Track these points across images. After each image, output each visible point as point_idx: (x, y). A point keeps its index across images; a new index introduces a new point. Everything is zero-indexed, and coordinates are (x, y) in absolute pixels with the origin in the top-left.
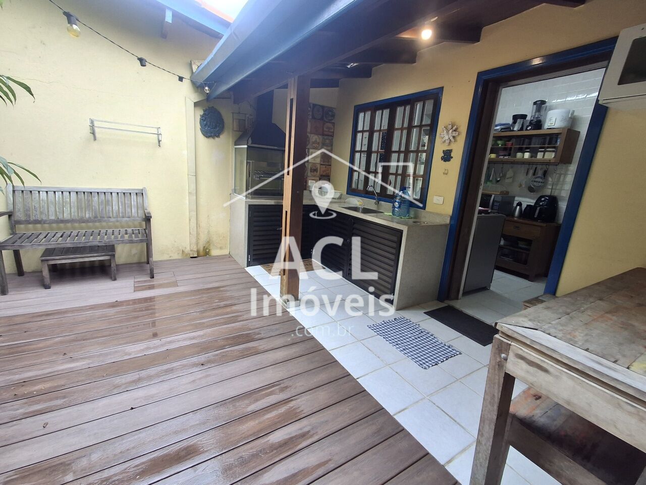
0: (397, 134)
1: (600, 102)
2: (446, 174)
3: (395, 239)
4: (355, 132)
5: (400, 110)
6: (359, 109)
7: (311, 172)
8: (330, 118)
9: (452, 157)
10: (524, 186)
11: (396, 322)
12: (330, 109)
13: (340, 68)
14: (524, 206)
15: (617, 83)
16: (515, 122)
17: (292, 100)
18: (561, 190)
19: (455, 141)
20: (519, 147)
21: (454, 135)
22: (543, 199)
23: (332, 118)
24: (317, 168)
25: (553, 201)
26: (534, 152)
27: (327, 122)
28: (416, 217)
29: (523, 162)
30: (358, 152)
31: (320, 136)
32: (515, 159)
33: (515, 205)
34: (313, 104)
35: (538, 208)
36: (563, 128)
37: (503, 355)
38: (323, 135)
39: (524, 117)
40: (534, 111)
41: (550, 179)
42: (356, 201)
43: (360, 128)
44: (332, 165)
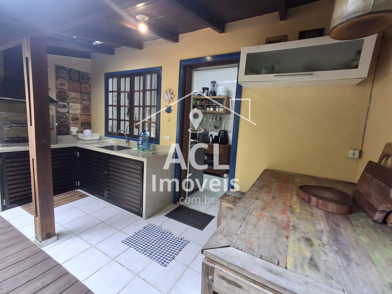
0: (136, 95)
1: (239, 83)
2: (170, 121)
3: (139, 168)
4: (107, 92)
5: (137, 79)
6: (108, 76)
7: (72, 120)
8: (87, 81)
9: (172, 110)
10: (212, 126)
11: (145, 230)
12: (86, 74)
13: (86, 43)
14: (214, 137)
15: (244, 74)
16: (204, 92)
17: (27, 59)
18: (228, 127)
19: (172, 101)
20: (208, 105)
21: (171, 96)
22: (221, 132)
23: (88, 81)
24: (78, 117)
25: (226, 133)
26: (215, 108)
27: (84, 83)
28: (154, 150)
29: (210, 113)
30: (110, 106)
31: (78, 94)
32: (206, 111)
33: (209, 136)
34: (69, 69)
35: (220, 137)
36: (225, 96)
37: (210, 277)
38: (81, 92)
39: (207, 89)
40: (212, 86)
41: (223, 122)
42: (112, 141)
43: (110, 89)
44: (91, 115)
